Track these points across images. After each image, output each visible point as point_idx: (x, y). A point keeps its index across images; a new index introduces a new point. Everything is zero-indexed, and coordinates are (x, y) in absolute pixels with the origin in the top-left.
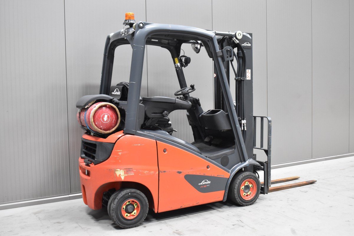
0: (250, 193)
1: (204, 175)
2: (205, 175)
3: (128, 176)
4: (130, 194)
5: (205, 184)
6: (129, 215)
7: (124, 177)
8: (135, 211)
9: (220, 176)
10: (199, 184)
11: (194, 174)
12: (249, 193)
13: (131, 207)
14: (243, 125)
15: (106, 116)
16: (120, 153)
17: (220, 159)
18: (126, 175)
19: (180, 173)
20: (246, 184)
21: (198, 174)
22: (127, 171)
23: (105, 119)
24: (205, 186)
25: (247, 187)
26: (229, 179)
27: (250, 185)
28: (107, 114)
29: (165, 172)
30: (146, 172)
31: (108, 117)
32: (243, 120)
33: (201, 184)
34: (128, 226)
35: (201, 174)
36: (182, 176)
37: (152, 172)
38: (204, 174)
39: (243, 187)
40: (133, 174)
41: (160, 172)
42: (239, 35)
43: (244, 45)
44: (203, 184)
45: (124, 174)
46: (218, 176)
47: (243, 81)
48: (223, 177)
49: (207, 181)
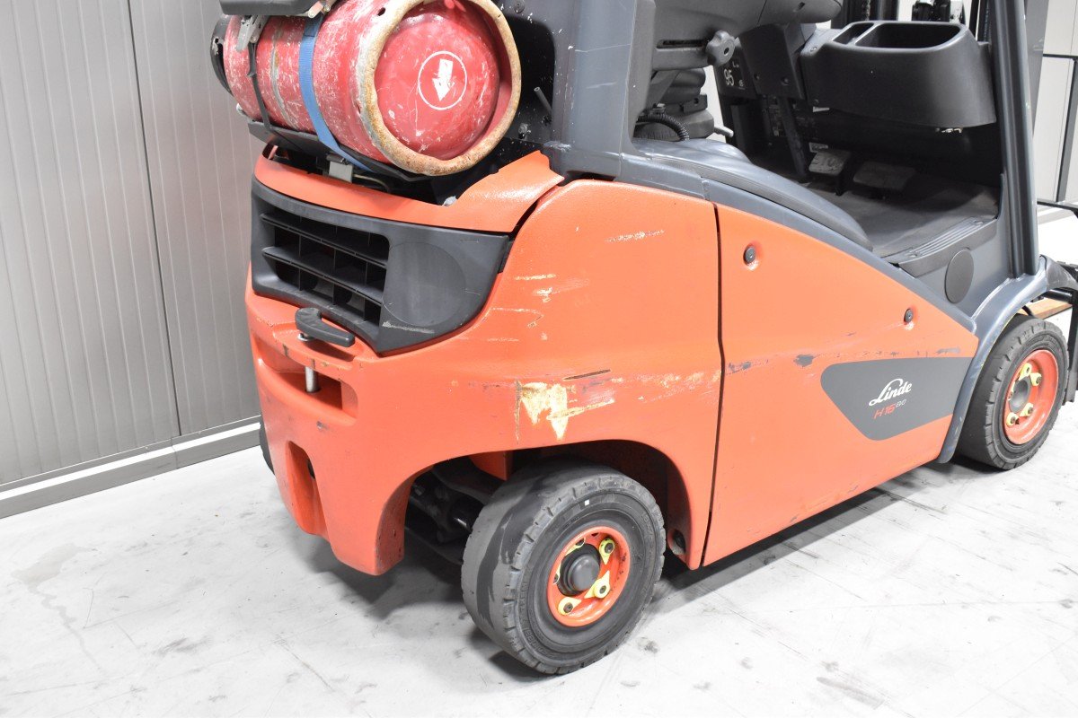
0: (1030, 411)
1: (892, 357)
2: (897, 357)
3: (588, 412)
4: (587, 503)
5: (894, 400)
6: (575, 602)
7: (565, 421)
8: (605, 580)
9: (947, 354)
10: (870, 404)
11: (860, 357)
12: (1024, 412)
13: (588, 566)
15: (445, 68)
16: (545, 292)
17: (944, 269)
18: (578, 411)
19: (805, 360)
20: (1022, 376)
21: (873, 355)
22: (581, 384)
23: (443, 84)
24: (889, 410)
25: (1024, 387)
26: (973, 359)
27: (1035, 377)
28: (448, 57)
29: (747, 366)
30: (668, 380)
31: (457, 73)
33: (879, 400)
35: (882, 357)
36: (813, 374)
37: (697, 376)
38: (894, 354)
40: (612, 401)
41: (728, 370)
44: (885, 399)
45: (570, 406)
46: (939, 352)
48: (955, 355)
49: (902, 382)
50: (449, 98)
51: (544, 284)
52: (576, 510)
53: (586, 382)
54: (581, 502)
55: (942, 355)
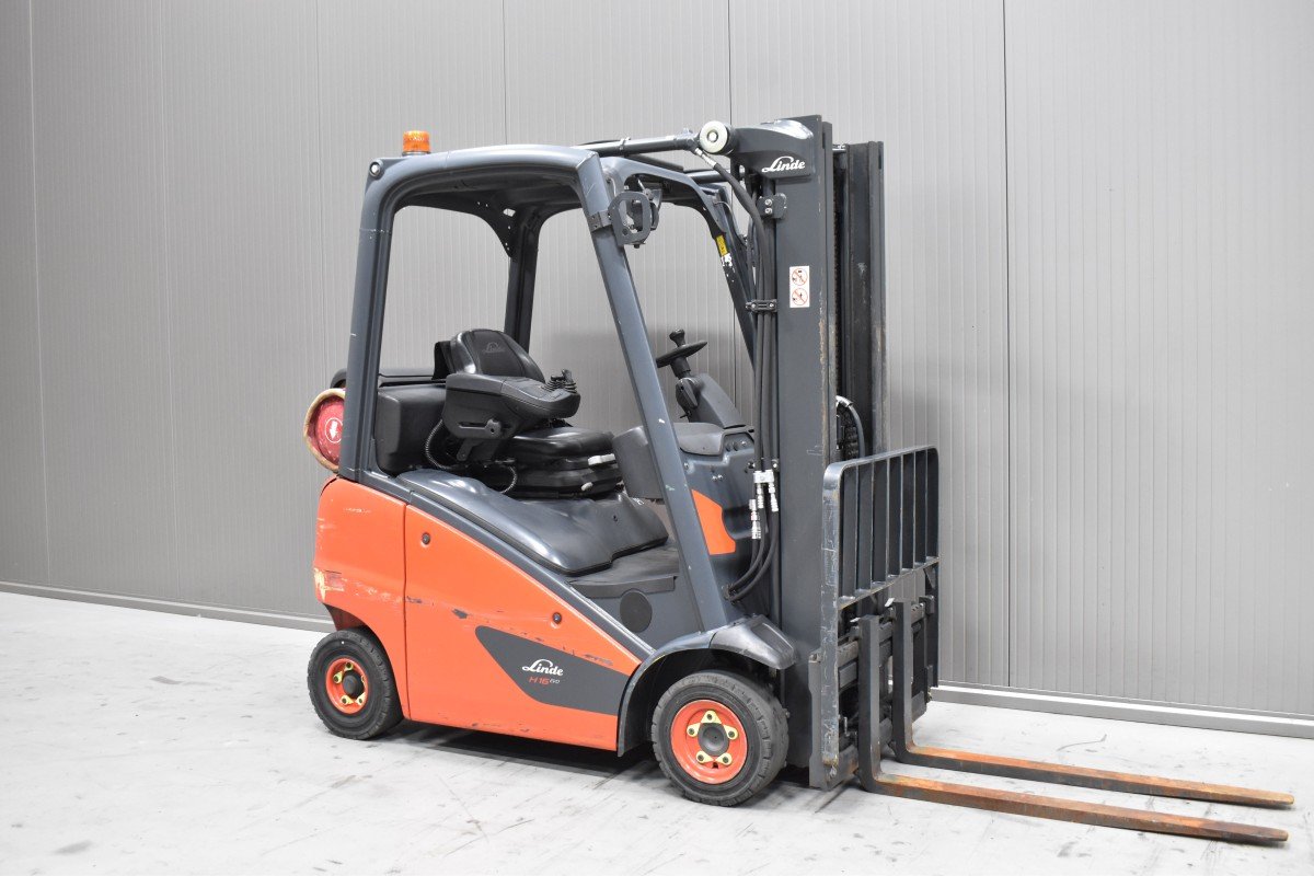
0: (726, 760)
1: (537, 641)
2: (542, 642)
3: (332, 591)
4: (343, 642)
5: (543, 675)
7: (325, 591)
8: (363, 696)
9: (597, 662)
10: (523, 668)
11: (506, 629)
12: (720, 759)
13: (350, 681)
15: (334, 425)
16: (322, 527)
17: (619, 600)
19: (462, 615)
20: (705, 720)
21: (518, 632)
22: (329, 577)
23: (333, 432)
24: (543, 681)
25: (711, 732)
26: (630, 678)
27: (728, 729)
28: (337, 421)
29: (419, 602)
30: (371, 591)
31: (339, 428)
32: (763, 470)
33: (531, 669)
35: (527, 637)
36: (468, 627)
37: (386, 595)
38: (539, 639)
39: (696, 727)
40: (342, 590)
41: (407, 600)
42: (713, 136)
43: (771, 169)
44: (538, 670)
45: (326, 584)
46: (588, 656)
47: (760, 317)
48: (605, 665)
49: (552, 665)
50: (336, 439)
51: (322, 523)
52: (337, 644)
53: (330, 575)
54: (340, 640)
55: (592, 660)
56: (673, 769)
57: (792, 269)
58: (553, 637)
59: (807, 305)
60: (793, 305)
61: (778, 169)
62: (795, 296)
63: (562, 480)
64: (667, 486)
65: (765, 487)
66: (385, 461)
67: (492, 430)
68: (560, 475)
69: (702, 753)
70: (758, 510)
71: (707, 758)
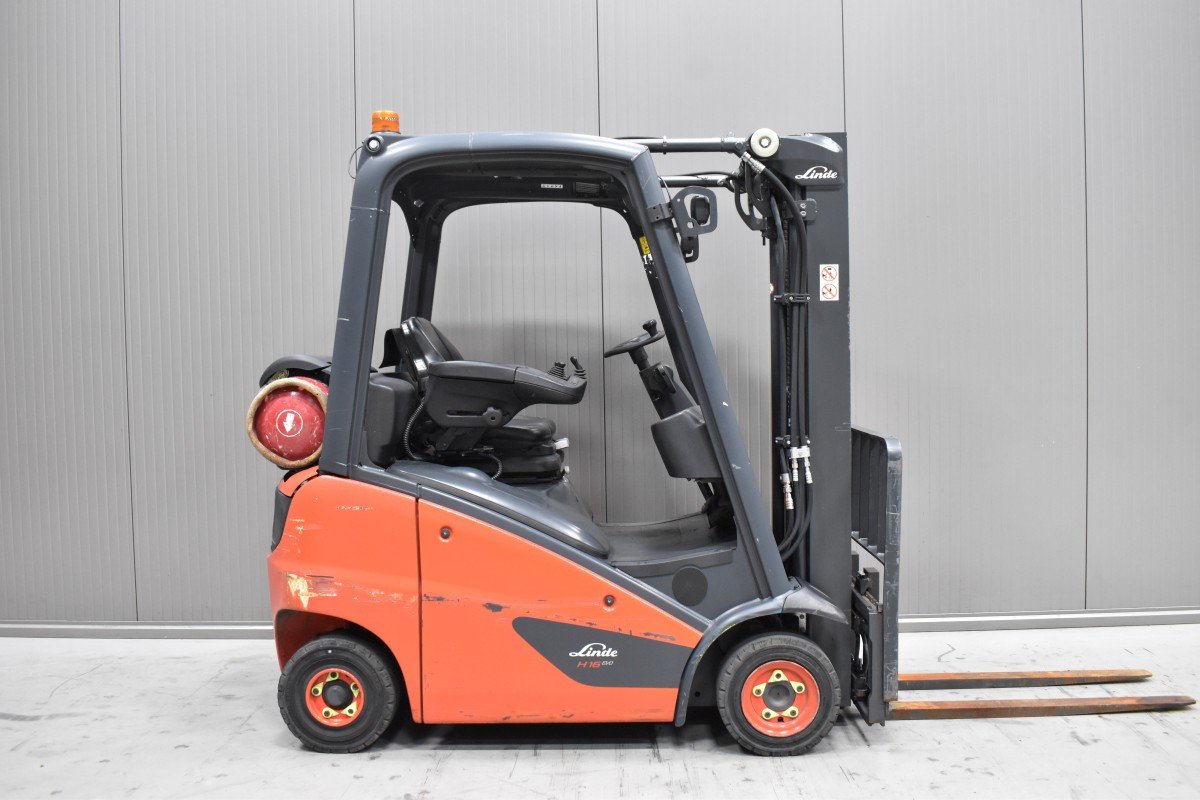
0: (793, 713)
1: (588, 626)
2: (594, 627)
3: (319, 598)
4: (330, 651)
5: (595, 658)
6: (333, 713)
7: (308, 598)
8: (353, 706)
9: (658, 639)
10: (570, 654)
11: (551, 618)
12: (787, 713)
13: (335, 691)
14: (795, 465)
15: (290, 418)
16: (300, 529)
17: (672, 577)
18: (314, 595)
19: (496, 608)
20: (773, 679)
21: (566, 619)
22: (316, 582)
23: (289, 425)
24: (593, 665)
25: (780, 690)
26: (694, 650)
27: (795, 685)
28: (292, 413)
29: (440, 599)
30: (375, 593)
31: (297, 421)
32: (799, 447)
33: (580, 655)
34: (325, 746)
35: (577, 623)
36: (504, 620)
37: (396, 596)
38: (591, 624)
39: (762, 687)
40: (335, 595)
41: (424, 598)
42: (765, 142)
43: (805, 176)
44: (588, 655)
45: (309, 591)
46: (647, 634)
47: (796, 308)
48: (668, 641)
49: (604, 647)
50: (292, 432)
51: (299, 524)
52: (323, 654)
53: (318, 580)
54: (327, 649)
55: (651, 637)
56: (743, 730)
57: (822, 267)
58: (607, 619)
59: (837, 298)
60: (822, 298)
61: (811, 177)
62: (825, 291)
63: (544, 465)
64: (734, 466)
65: (801, 461)
66: (376, 453)
67: (493, 418)
68: (540, 460)
69: (768, 710)
70: (792, 484)
71: (774, 714)
